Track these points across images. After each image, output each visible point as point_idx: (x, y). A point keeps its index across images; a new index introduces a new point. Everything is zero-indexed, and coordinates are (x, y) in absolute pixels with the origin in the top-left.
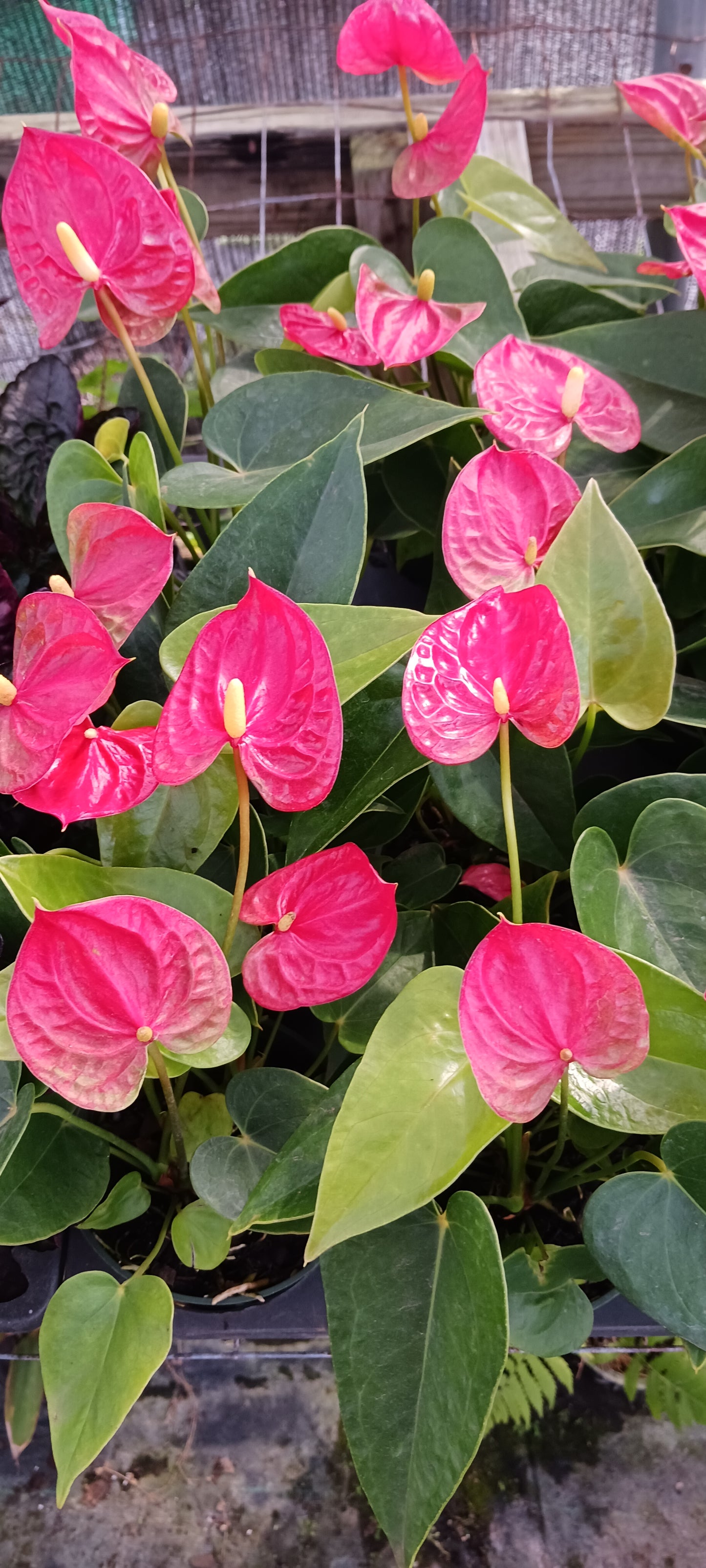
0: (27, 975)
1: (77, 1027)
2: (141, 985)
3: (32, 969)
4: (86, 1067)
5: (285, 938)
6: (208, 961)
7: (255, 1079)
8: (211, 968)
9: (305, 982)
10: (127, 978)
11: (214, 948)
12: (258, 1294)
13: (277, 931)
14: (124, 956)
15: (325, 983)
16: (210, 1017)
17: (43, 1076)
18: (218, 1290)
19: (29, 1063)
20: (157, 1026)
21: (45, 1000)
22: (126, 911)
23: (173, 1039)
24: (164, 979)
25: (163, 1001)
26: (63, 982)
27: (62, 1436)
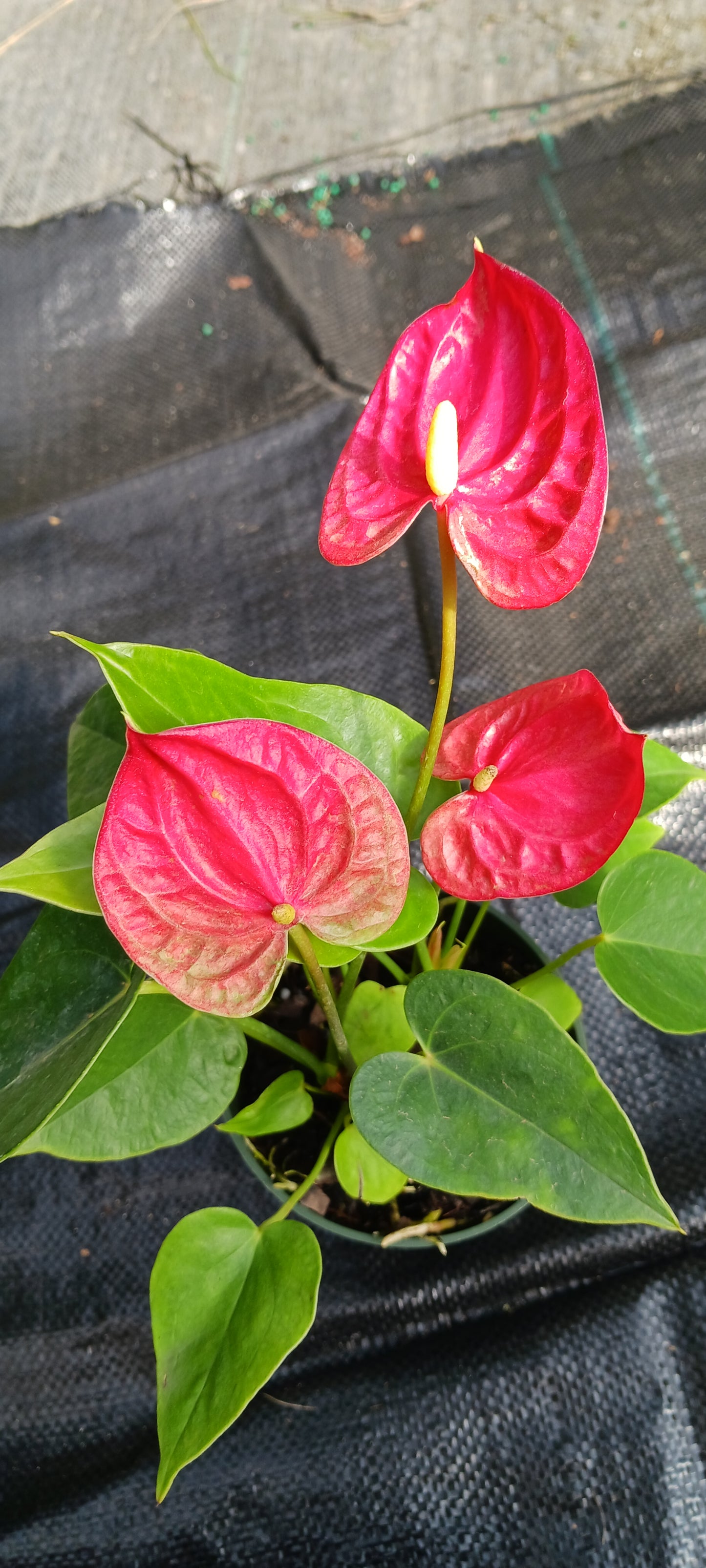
0: (123, 822)
1: (192, 898)
2: (281, 846)
3: (130, 814)
4: (204, 953)
5: (481, 801)
6: (378, 818)
7: (443, 983)
8: (381, 830)
9: (505, 865)
10: (262, 835)
11: (386, 802)
12: (439, 1239)
13: (472, 790)
14: (259, 804)
15: (533, 869)
16: (378, 896)
17: (143, 961)
18: (391, 1228)
19: (124, 943)
20: (303, 903)
21: (149, 858)
22: (257, 740)
23: (325, 924)
24: (314, 842)
25: (312, 870)
26: (174, 835)
27: (170, 1409)
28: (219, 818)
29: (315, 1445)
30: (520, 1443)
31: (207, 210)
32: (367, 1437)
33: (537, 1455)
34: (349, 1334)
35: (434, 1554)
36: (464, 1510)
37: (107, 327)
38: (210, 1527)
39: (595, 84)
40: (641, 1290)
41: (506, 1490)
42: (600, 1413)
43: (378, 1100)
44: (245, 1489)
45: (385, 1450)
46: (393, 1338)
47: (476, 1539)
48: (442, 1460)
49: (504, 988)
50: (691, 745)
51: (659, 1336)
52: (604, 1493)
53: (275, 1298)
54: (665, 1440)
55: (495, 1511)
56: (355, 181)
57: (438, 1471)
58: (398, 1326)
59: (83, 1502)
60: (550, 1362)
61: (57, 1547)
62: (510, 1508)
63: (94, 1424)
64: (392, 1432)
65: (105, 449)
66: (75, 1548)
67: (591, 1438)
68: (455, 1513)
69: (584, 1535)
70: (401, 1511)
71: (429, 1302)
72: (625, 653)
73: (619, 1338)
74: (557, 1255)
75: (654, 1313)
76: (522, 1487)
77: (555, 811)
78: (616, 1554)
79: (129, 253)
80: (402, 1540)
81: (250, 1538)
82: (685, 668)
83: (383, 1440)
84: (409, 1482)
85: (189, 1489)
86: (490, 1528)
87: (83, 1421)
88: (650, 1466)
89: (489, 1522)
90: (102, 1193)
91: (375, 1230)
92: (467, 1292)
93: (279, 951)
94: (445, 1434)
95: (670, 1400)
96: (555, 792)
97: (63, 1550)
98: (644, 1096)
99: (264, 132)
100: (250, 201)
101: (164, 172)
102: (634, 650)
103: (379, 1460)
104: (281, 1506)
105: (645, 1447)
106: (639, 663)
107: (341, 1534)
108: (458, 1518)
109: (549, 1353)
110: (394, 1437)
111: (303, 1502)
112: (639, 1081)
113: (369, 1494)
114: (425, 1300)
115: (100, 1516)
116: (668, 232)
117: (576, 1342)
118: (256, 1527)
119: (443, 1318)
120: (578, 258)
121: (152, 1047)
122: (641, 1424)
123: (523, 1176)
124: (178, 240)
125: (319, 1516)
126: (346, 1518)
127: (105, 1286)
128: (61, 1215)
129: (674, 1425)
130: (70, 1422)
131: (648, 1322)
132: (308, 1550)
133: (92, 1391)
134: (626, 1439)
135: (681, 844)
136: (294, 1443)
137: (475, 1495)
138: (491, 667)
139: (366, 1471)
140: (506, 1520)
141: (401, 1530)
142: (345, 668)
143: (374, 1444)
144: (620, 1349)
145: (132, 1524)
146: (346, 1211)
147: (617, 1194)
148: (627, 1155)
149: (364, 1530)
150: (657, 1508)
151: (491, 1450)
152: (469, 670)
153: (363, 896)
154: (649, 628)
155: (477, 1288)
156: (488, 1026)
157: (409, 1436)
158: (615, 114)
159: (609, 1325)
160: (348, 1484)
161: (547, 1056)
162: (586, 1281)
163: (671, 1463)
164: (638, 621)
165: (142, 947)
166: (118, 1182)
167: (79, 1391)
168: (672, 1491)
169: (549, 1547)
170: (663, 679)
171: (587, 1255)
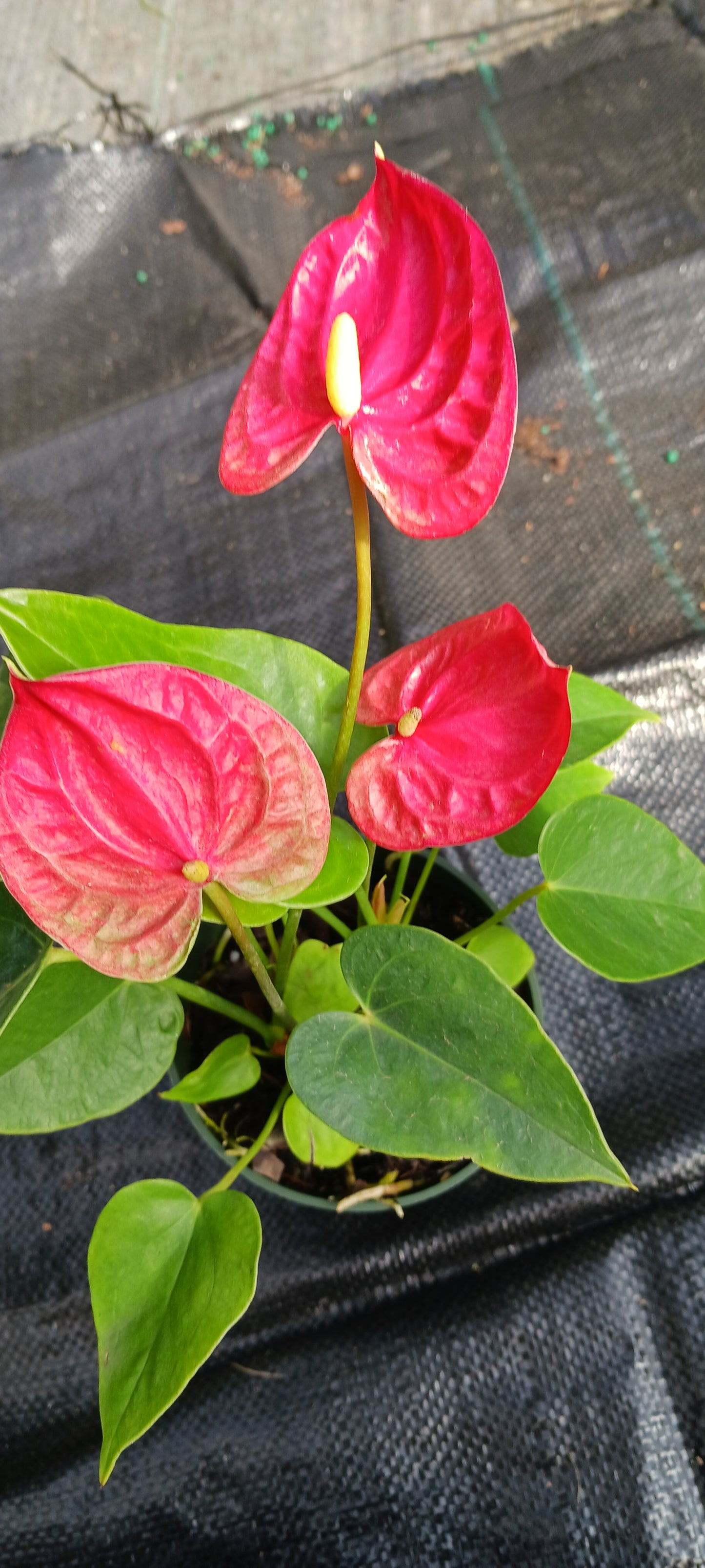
0: (17, 778)
1: (98, 857)
2: (190, 799)
3: (24, 769)
4: (113, 915)
5: (407, 746)
6: (293, 767)
7: (380, 939)
8: (297, 779)
9: (434, 811)
10: (169, 787)
11: (302, 749)
12: (396, 1202)
13: (396, 735)
14: (163, 755)
15: (463, 815)
16: (297, 850)
17: (47, 925)
18: (346, 1191)
19: (26, 907)
20: (217, 860)
21: (48, 816)
22: (156, 686)
23: (242, 880)
24: (226, 793)
25: (225, 825)
26: (74, 791)
27: (111, 1388)
28: (121, 771)
29: (285, 1413)
30: (492, 1402)
31: (137, 152)
32: (337, 1402)
33: (510, 1414)
34: (317, 1300)
35: (409, 1518)
36: (437, 1472)
37: (37, 277)
38: (181, 1499)
39: (534, 12)
40: (610, 1245)
41: (479, 1450)
42: (572, 1369)
43: (316, 1061)
44: (215, 1459)
45: (356, 1415)
46: (361, 1302)
47: (450, 1501)
48: (413, 1423)
49: (442, 942)
50: (646, 688)
51: (629, 1291)
52: (578, 1449)
53: (215, 1272)
54: (638, 1394)
55: (469, 1471)
56: (290, 119)
57: (410, 1434)
58: (367, 1290)
59: (52, 1479)
60: (520, 1320)
61: (28, 1525)
62: (484, 1469)
63: (63, 1400)
64: (363, 1396)
65: (39, 402)
66: (45, 1526)
67: (564, 1395)
68: (429, 1475)
69: (558, 1493)
70: (374, 1476)
71: (397, 1264)
72: (578, 597)
73: (589, 1294)
74: (524, 1212)
75: (624, 1267)
76: (496, 1447)
77: (484, 753)
78: (591, 1511)
79: (57, 197)
80: (376, 1505)
81: (222, 1509)
82: (639, 609)
83: (354, 1405)
84: (381, 1446)
85: (159, 1462)
86: (464, 1489)
87: (50, 1397)
88: (623, 1420)
89: (463, 1483)
90: (62, 1166)
91: (331, 1194)
92: (434, 1252)
93: (194, 910)
94: (416, 1396)
95: (642, 1353)
96: (483, 734)
97: (33, 1528)
98: (609, 1047)
99: (196, 69)
100: (182, 142)
101: (93, 114)
102: (587, 593)
103: (350, 1425)
104: (253, 1476)
105: (618, 1402)
106: (592, 607)
107: (315, 1501)
108: (432, 1481)
109: (519, 1311)
110: (365, 1402)
111: (275, 1470)
112: (602, 1032)
113: (341, 1461)
114: (392, 1263)
115: (70, 1492)
116: (611, 162)
117: (546, 1299)
118: (228, 1497)
119: (411, 1280)
120: (520, 193)
121: (81, 1016)
122: (613, 1379)
123: (468, 1135)
124: (108, 184)
125: (291, 1484)
126: (318, 1484)
127: (69, 1260)
128: (21, 1189)
129: (646, 1379)
130: (38, 1398)
131: (618, 1276)
132: (282, 1518)
133: (59, 1367)
134: (599, 1395)
135: (639, 790)
136: (263, 1412)
137: (448, 1456)
138: (441, 615)
139: (337, 1437)
140: (480, 1480)
141: (375, 1494)
142: (293, 621)
143: (345, 1409)
144: (590, 1304)
145: (103, 1499)
146: (301, 1176)
147: (565, 1151)
148: (575, 1109)
149: (337, 1497)
150: (632, 1463)
151: (463, 1410)
152: (419, 618)
153: (281, 850)
154: (602, 571)
155: (444, 1249)
156: (427, 982)
157: (380, 1400)
158: (555, 42)
159: (578, 1281)
160: (320, 1451)
161: (488, 1010)
162: (555, 1237)
163: (645, 1417)
164: (591, 564)
165: (45, 910)
166: (77, 1154)
167: (46, 1368)
168: (646, 1445)
169: (525, 1506)
170: (617, 622)
171: (555, 1210)
